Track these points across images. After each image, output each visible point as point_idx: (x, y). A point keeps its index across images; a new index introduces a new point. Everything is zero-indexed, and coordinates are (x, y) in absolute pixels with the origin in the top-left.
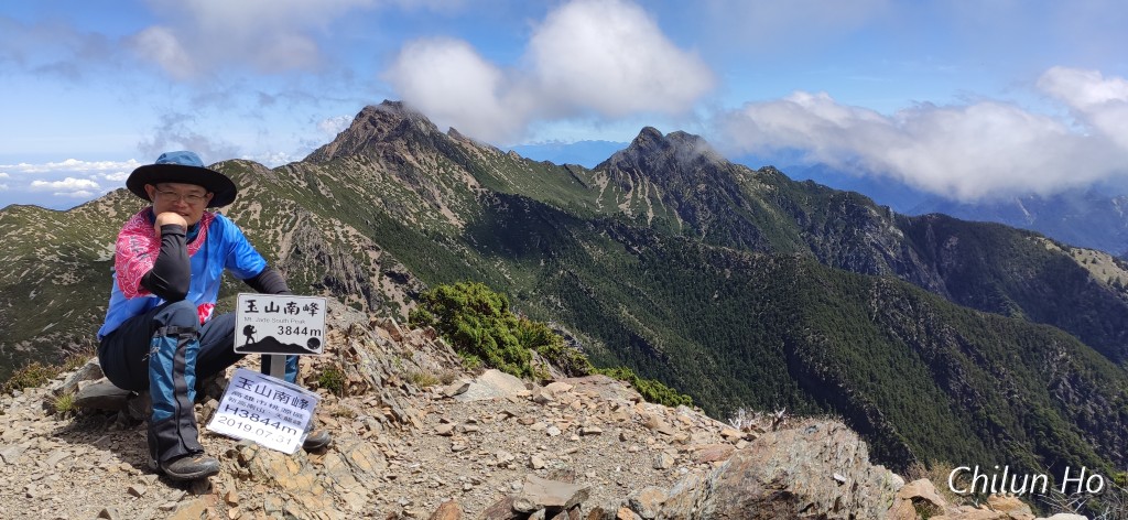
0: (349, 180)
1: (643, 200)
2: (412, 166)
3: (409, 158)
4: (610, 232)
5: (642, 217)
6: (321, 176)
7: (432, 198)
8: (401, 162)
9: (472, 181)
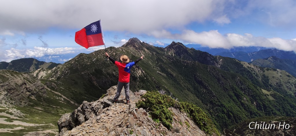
0: (128, 49)
1: (172, 53)
2: (137, 47)
3: (137, 46)
4: (167, 58)
5: (172, 55)
6: (124, 49)
7: (140, 52)
8: (135, 47)
9: (146, 50)
